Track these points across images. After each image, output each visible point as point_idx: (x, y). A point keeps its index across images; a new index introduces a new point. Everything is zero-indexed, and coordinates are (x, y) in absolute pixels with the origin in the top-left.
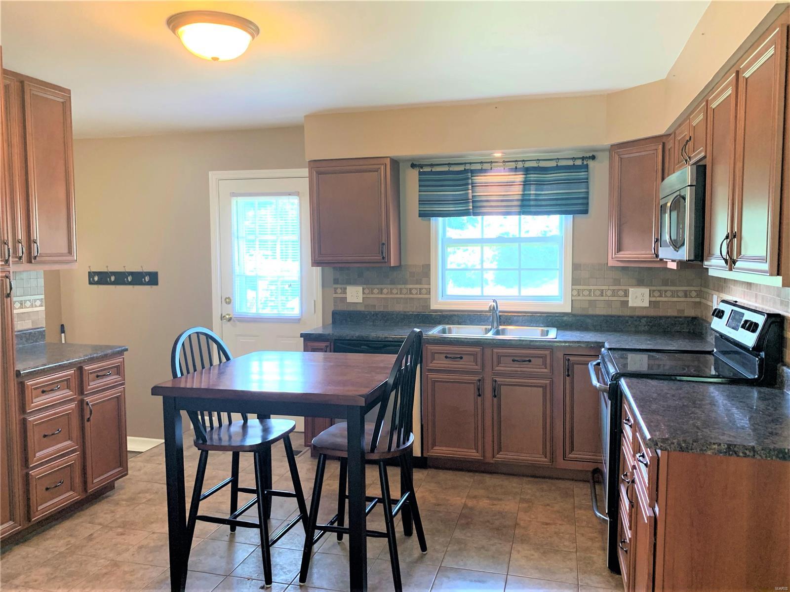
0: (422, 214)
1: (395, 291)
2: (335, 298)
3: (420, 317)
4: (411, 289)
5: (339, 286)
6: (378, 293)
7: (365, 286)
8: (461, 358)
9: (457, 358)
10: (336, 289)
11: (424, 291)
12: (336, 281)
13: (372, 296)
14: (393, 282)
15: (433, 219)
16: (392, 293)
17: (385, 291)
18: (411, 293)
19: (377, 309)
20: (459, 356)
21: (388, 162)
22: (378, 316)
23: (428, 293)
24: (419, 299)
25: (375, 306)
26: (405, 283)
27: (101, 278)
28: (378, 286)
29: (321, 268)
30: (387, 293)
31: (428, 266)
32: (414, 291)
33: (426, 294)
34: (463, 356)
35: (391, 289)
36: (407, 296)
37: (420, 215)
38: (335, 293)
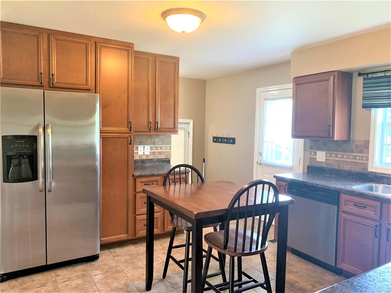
0: (364, 106)
1: (345, 156)
2: (310, 158)
3: (360, 176)
4: (355, 156)
5: (312, 151)
6: (335, 157)
7: (327, 152)
8: (365, 207)
9: (362, 207)
10: (311, 152)
11: (364, 158)
12: (311, 148)
13: (331, 158)
14: (344, 151)
15: (373, 110)
16: (343, 158)
17: (339, 156)
18: (356, 159)
19: (334, 167)
20: (364, 206)
21: (336, 74)
22: (333, 171)
23: (367, 160)
24: (361, 163)
25: (332, 165)
26: (352, 152)
27: (217, 140)
28: (335, 153)
29: (303, 139)
30: (340, 158)
31: (368, 142)
32: (358, 158)
33: (366, 160)
34: (366, 206)
35: (343, 155)
36: (353, 160)
37: (363, 107)
38: (311, 155)
